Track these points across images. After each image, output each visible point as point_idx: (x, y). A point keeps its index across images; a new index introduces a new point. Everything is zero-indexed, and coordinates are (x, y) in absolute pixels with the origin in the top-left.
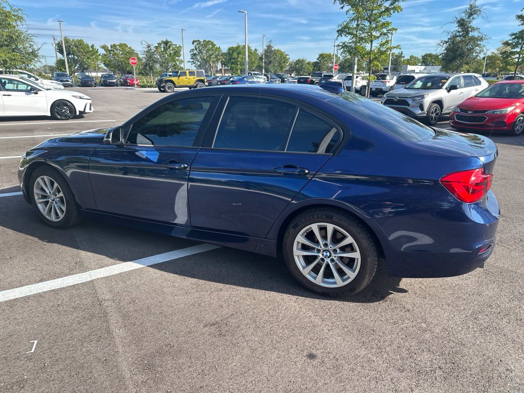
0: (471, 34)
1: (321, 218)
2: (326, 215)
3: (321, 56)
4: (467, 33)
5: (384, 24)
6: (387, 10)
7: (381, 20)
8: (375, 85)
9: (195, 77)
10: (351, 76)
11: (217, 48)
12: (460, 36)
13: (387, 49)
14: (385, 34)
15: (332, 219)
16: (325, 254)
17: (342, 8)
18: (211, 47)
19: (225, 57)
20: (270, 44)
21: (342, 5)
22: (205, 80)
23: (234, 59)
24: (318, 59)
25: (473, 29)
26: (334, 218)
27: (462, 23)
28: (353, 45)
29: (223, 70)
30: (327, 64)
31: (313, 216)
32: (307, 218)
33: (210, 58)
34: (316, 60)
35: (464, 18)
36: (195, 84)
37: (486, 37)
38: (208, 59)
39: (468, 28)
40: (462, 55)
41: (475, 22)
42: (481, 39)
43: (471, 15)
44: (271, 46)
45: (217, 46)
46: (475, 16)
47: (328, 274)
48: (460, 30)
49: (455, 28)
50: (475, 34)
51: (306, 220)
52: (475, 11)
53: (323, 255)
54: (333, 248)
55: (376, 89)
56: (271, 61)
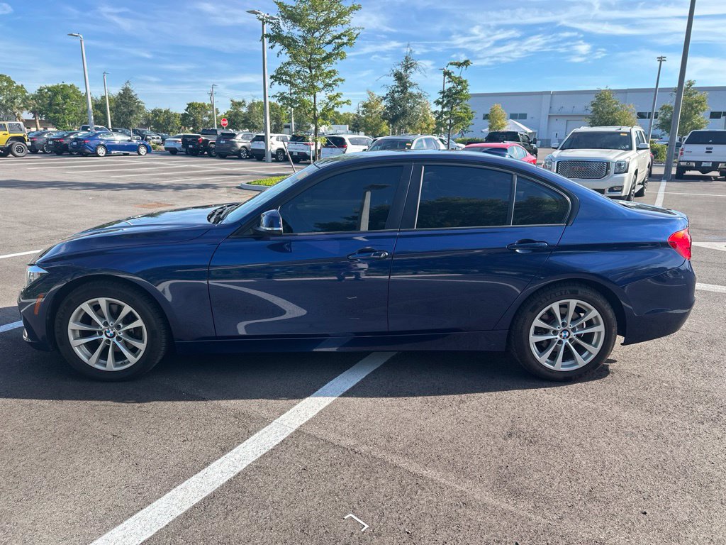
0: (409, 90)
1: (565, 294)
2: (570, 290)
3: (190, 105)
4: (406, 88)
5: (330, 72)
6: (329, 56)
7: (326, 67)
8: (298, 148)
9: (7, 132)
10: (263, 136)
11: (18, 87)
12: (398, 92)
13: (336, 104)
14: (330, 85)
15: (577, 294)
16: (563, 334)
17: (272, 47)
18: (5, 84)
19: (40, 101)
20: (128, 86)
21: (271, 44)
22: (26, 138)
23: (58, 105)
24: (186, 110)
25: (411, 85)
26: (580, 293)
27: (399, 77)
28: (294, 97)
29: (38, 121)
30: (202, 117)
31: (555, 294)
32: (548, 298)
33: (13, 102)
34: (184, 112)
35: (400, 71)
36: (8, 145)
37: (426, 94)
38: (9, 104)
39: (406, 82)
40: (404, 114)
41: (414, 77)
42: (420, 97)
43: (407, 68)
44: (129, 90)
45: (18, 83)
46: (412, 70)
47: (568, 356)
48: (397, 84)
49: (392, 82)
50: (413, 90)
51: (547, 300)
52: (411, 64)
53: (561, 336)
54: (572, 327)
55: (298, 153)
56: (132, 111)
